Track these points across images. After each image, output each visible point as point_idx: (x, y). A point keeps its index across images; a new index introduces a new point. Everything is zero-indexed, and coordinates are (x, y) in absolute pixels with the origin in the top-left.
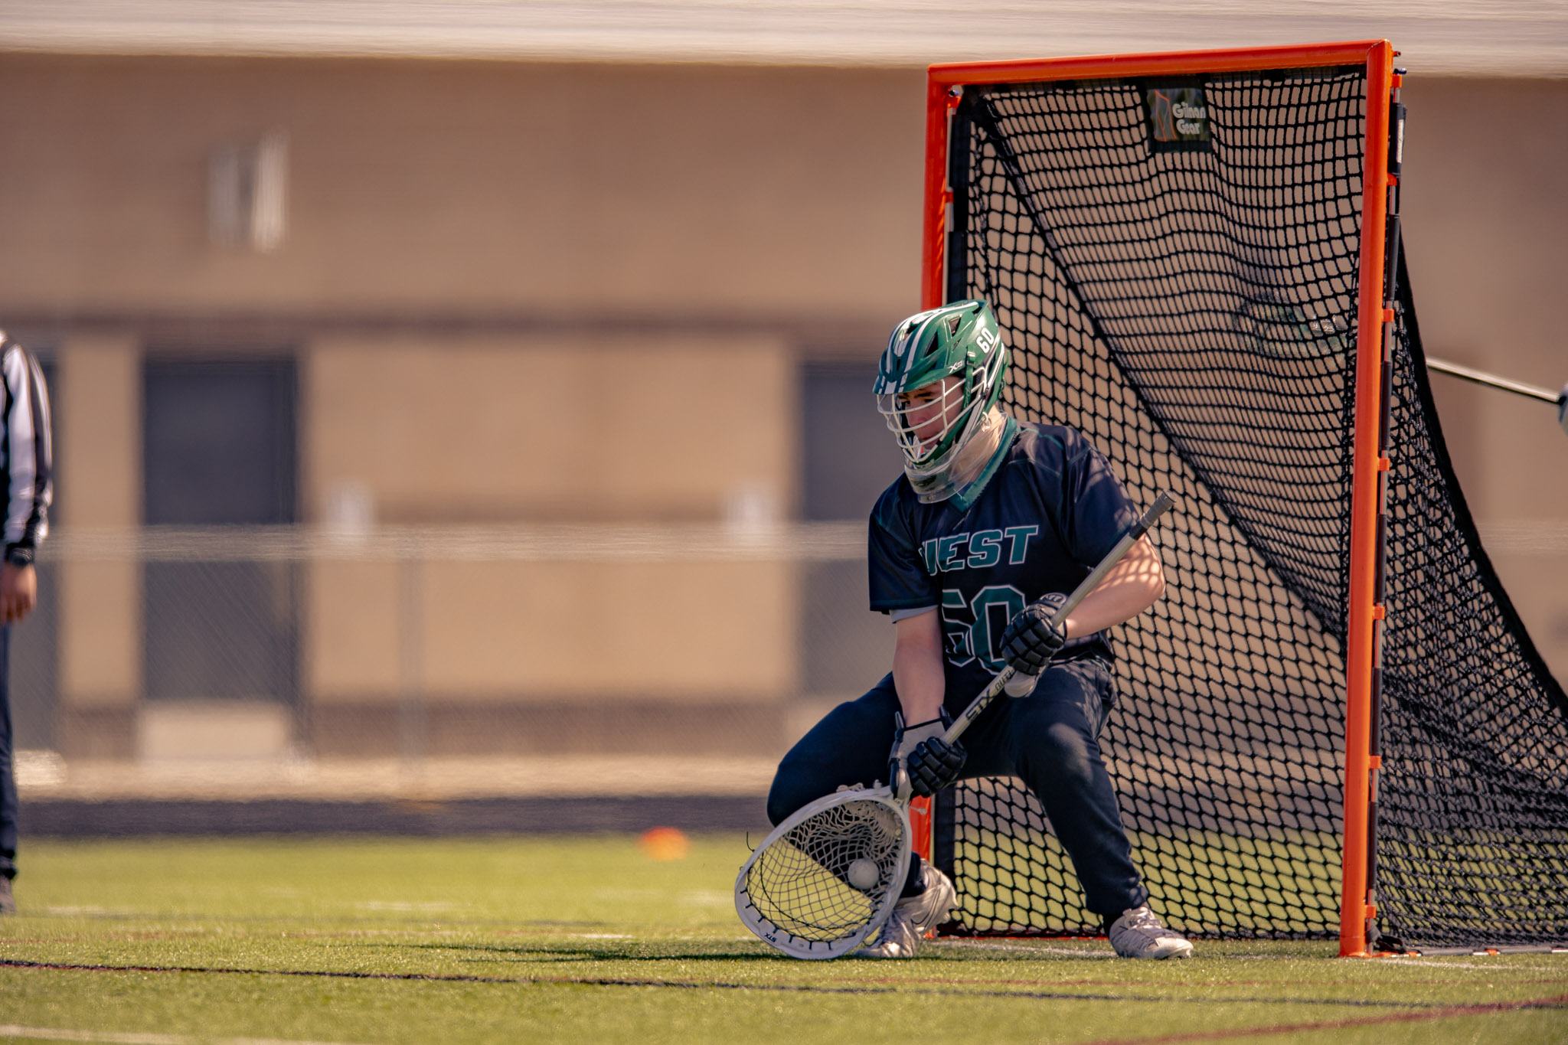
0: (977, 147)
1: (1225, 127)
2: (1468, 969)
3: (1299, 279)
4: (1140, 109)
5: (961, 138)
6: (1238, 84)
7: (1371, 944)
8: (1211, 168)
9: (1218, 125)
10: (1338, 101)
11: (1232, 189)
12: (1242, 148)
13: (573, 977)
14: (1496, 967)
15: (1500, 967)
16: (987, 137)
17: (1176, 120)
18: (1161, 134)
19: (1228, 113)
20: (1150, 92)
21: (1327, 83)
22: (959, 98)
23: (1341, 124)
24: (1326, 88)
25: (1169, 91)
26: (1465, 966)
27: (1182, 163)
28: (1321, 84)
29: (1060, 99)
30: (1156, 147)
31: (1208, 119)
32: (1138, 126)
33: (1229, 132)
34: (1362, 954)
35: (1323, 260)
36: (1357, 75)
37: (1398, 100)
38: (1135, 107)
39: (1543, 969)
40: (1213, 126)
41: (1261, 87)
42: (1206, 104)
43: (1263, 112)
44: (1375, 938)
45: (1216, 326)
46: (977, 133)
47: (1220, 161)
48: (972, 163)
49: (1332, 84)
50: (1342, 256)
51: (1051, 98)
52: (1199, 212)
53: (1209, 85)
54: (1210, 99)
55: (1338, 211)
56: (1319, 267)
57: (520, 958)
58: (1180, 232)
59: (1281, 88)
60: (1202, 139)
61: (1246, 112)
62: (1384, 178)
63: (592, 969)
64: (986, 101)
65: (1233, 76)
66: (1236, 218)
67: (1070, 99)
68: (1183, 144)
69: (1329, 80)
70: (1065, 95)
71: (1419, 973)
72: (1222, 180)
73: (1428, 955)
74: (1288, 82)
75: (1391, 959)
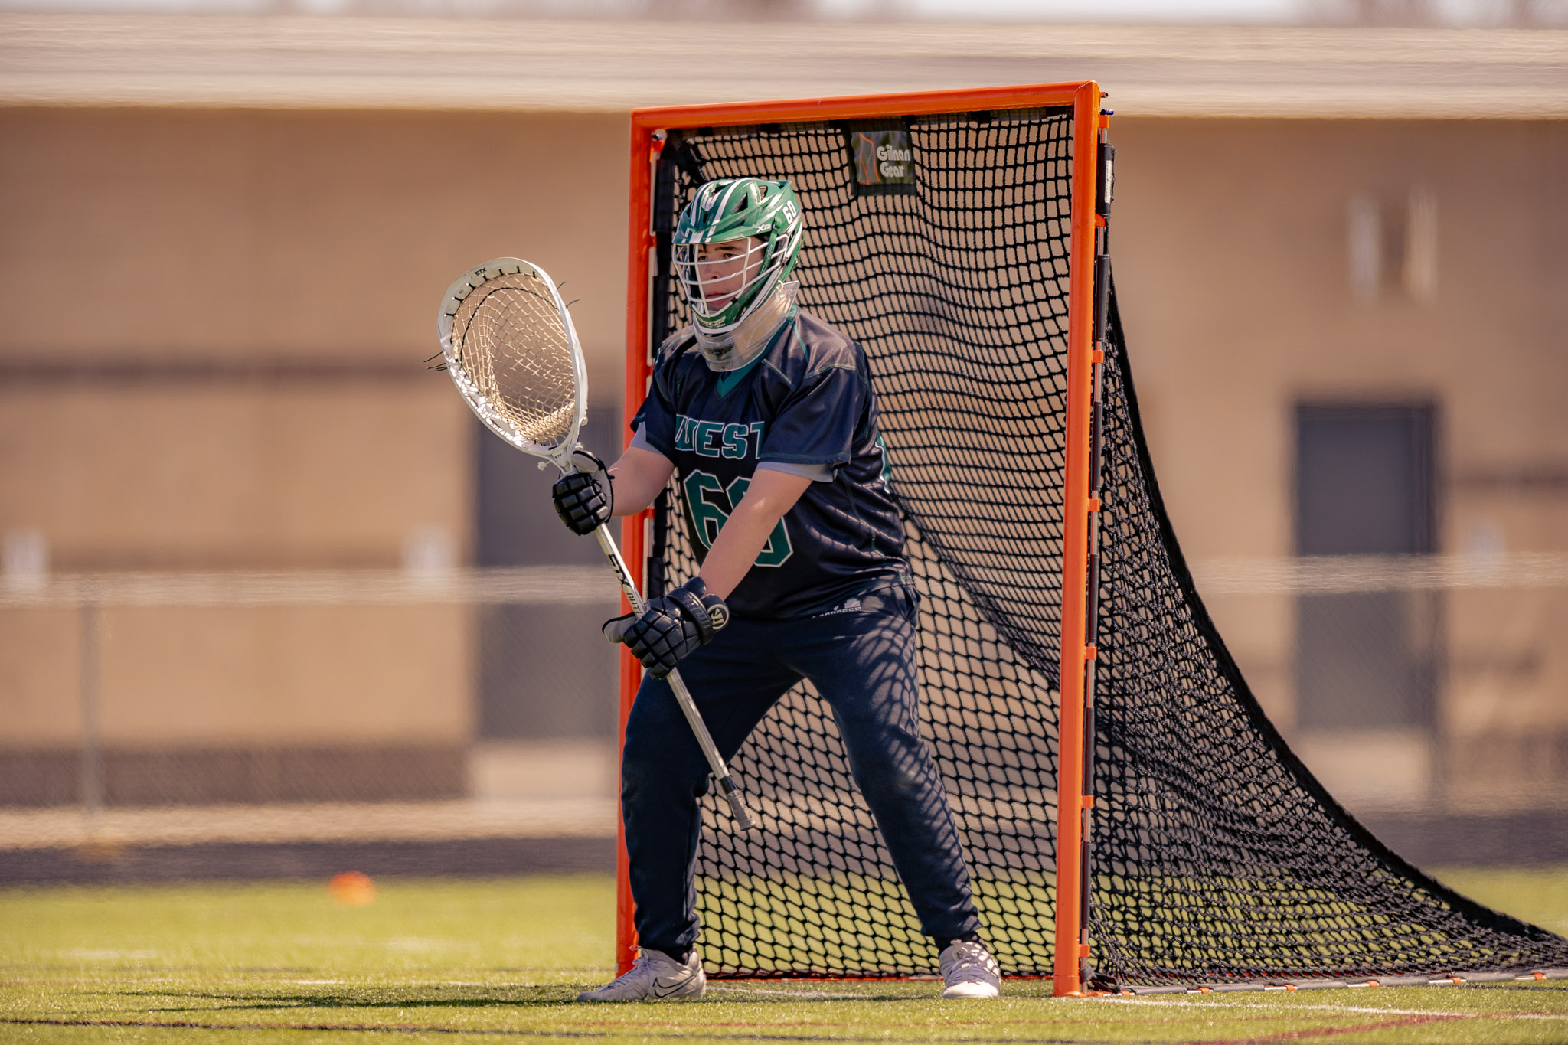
0: (681, 192)
1: (930, 170)
2: (1185, 1007)
3: (1012, 321)
4: (844, 152)
5: (664, 182)
6: (944, 126)
7: (1085, 984)
8: (915, 211)
9: (922, 167)
10: (1047, 142)
11: (937, 230)
12: (948, 190)
13: (293, 1023)
14: (1212, 1004)
15: (1217, 1005)
16: (691, 181)
17: (880, 162)
18: (865, 177)
19: (934, 155)
20: (854, 135)
21: (1035, 124)
22: (663, 141)
23: (1051, 165)
24: (1034, 129)
25: (873, 134)
26: (1182, 1004)
27: (885, 206)
28: (1029, 125)
29: (764, 142)
30: (859, 190)
31: (913, 162)
32: (841, 169)
33: (934, 174)
34: (1077, 993)
35: (1036, 302)
36: (1064, 116)
37: (1105, 140)
38: (839, 151)
39: (1260, 1006)
40: (918, 169)
41: (967, 129)
42: (911, 146)
43: (970, 154)
44: (1089, 978)
45: (922, 367)
46: (681, 178)
47: (924, 203)
48: (676, 208)
49: (1039, 125)
50: (1055, 297)
51: (754, 142)
52: (903, 254)
53: (915, 127)
54: (915, 142)
55: (1051, 252)
56: (1032, 308)
57: (237, 1004)
58: (884, 274)
59: (988, 129)
60: (906, 182)
61: (952, 154)
62: (1093, 219)
63: (311, 1015)
64: (689, 145)
65: (939, 118)
66: (942, 260)
67: (774, 143)
68: (886, 187)
69: (1037, 121)
70: (769, 139)
71: (1137, 1012)
72: (926, 222)
73: (1143, 994)
74: (995, 123)
75: (1104, 998)
